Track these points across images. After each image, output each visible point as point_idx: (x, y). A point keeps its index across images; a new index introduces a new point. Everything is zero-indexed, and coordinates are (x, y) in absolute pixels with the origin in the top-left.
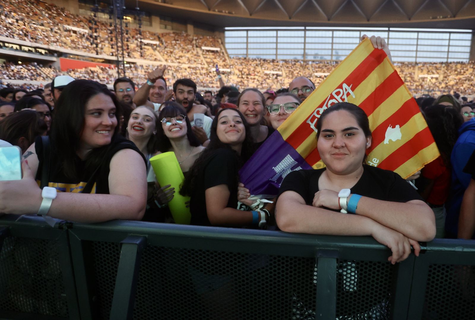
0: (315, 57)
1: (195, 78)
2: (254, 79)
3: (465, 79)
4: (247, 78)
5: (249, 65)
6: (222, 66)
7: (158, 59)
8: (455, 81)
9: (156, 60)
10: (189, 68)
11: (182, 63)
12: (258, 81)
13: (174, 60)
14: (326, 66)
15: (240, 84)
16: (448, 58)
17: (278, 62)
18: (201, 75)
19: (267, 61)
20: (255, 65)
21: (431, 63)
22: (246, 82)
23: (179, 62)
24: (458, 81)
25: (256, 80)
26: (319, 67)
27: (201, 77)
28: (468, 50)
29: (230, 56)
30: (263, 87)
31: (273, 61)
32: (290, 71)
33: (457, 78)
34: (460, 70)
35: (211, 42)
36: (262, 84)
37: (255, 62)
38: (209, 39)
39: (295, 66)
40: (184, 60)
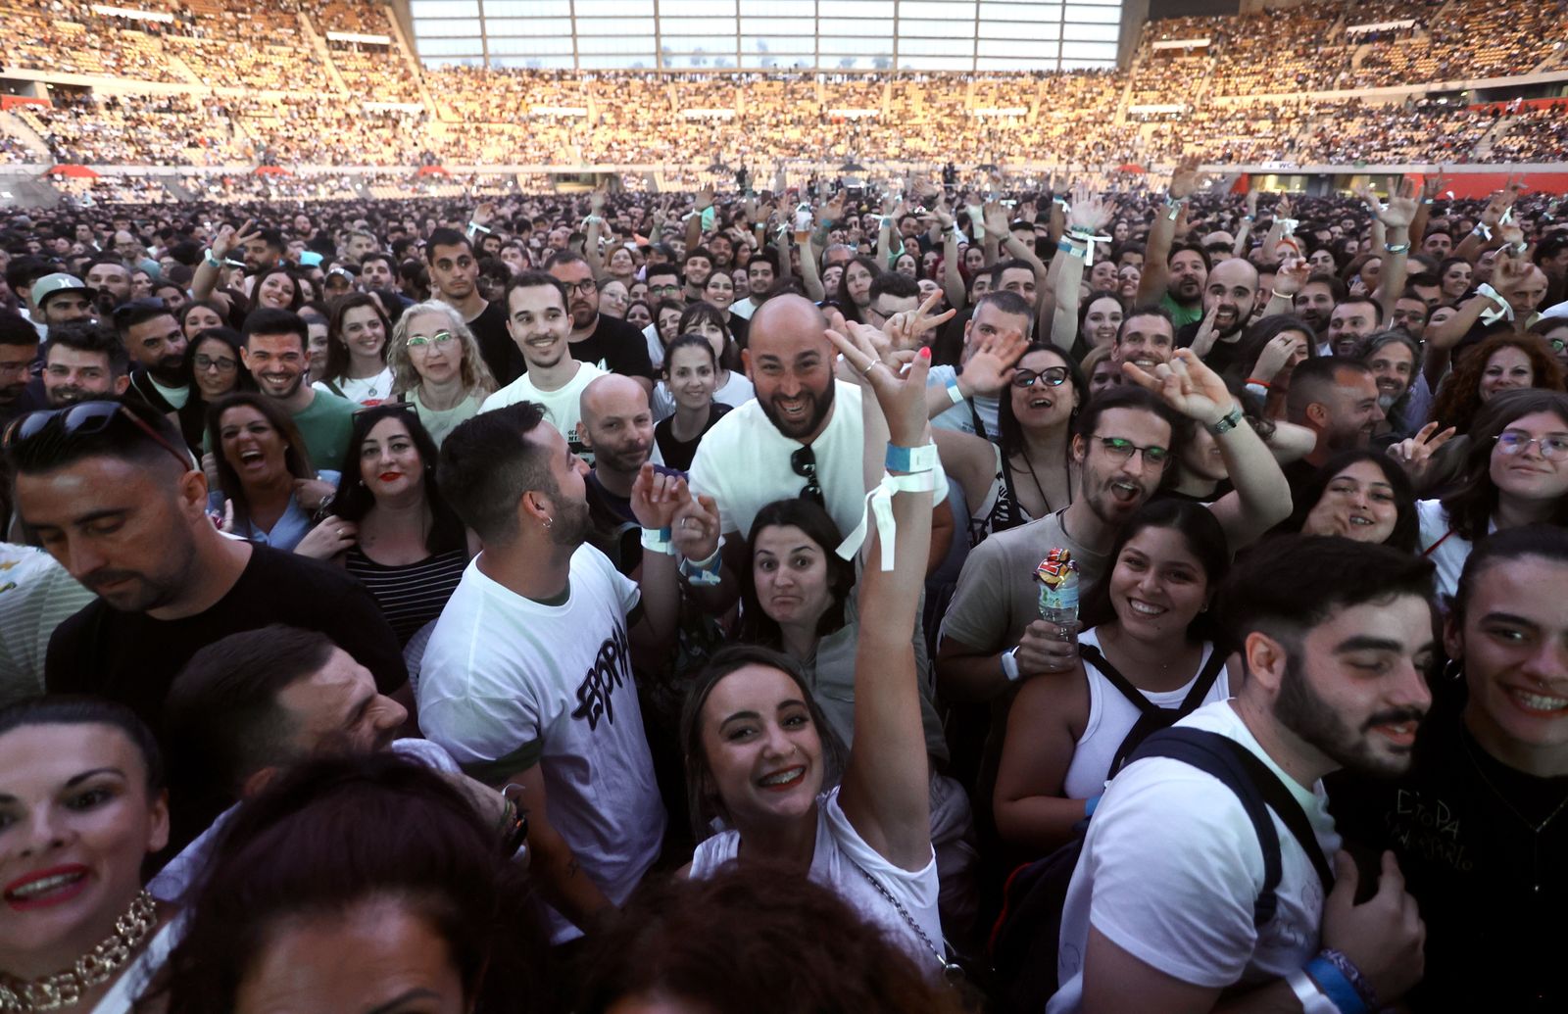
0: (696, 62)
1: (306, 135)
2: (502, 133)
3: (1092, 118)
4: (478, 129)
5: (484, 88)
6: (399, 94)
7: (174, 74)
8: (1068, 125)
9: (163, 77)
10: (285, 102)
11: (260, 89)
12: (512, 138)
13: (232, 77)
14: (718, 88)
15: (454, 150)
16: (1060, 58)
17: (574, 78)
18: (327, 125)
19: (541, 76)
20: (503, 89)
21: (1008, 74)
22: (473, 145)
23: (250, 85)
24: (1074, 125)
25: (505, 138)
26: (698, 91)
27: (325, 133)
28: (1114, 33)
29: (423, 61)
30: (526, 159)
31: (561, 75)
32: (611, 104)
33: (1072, 116)
34: (1084, 93)
35: (361, 15)
36: (523, 148)
37: (504, 79)
38: (352, 7)
39: (626, 90)
40: (269, 76)
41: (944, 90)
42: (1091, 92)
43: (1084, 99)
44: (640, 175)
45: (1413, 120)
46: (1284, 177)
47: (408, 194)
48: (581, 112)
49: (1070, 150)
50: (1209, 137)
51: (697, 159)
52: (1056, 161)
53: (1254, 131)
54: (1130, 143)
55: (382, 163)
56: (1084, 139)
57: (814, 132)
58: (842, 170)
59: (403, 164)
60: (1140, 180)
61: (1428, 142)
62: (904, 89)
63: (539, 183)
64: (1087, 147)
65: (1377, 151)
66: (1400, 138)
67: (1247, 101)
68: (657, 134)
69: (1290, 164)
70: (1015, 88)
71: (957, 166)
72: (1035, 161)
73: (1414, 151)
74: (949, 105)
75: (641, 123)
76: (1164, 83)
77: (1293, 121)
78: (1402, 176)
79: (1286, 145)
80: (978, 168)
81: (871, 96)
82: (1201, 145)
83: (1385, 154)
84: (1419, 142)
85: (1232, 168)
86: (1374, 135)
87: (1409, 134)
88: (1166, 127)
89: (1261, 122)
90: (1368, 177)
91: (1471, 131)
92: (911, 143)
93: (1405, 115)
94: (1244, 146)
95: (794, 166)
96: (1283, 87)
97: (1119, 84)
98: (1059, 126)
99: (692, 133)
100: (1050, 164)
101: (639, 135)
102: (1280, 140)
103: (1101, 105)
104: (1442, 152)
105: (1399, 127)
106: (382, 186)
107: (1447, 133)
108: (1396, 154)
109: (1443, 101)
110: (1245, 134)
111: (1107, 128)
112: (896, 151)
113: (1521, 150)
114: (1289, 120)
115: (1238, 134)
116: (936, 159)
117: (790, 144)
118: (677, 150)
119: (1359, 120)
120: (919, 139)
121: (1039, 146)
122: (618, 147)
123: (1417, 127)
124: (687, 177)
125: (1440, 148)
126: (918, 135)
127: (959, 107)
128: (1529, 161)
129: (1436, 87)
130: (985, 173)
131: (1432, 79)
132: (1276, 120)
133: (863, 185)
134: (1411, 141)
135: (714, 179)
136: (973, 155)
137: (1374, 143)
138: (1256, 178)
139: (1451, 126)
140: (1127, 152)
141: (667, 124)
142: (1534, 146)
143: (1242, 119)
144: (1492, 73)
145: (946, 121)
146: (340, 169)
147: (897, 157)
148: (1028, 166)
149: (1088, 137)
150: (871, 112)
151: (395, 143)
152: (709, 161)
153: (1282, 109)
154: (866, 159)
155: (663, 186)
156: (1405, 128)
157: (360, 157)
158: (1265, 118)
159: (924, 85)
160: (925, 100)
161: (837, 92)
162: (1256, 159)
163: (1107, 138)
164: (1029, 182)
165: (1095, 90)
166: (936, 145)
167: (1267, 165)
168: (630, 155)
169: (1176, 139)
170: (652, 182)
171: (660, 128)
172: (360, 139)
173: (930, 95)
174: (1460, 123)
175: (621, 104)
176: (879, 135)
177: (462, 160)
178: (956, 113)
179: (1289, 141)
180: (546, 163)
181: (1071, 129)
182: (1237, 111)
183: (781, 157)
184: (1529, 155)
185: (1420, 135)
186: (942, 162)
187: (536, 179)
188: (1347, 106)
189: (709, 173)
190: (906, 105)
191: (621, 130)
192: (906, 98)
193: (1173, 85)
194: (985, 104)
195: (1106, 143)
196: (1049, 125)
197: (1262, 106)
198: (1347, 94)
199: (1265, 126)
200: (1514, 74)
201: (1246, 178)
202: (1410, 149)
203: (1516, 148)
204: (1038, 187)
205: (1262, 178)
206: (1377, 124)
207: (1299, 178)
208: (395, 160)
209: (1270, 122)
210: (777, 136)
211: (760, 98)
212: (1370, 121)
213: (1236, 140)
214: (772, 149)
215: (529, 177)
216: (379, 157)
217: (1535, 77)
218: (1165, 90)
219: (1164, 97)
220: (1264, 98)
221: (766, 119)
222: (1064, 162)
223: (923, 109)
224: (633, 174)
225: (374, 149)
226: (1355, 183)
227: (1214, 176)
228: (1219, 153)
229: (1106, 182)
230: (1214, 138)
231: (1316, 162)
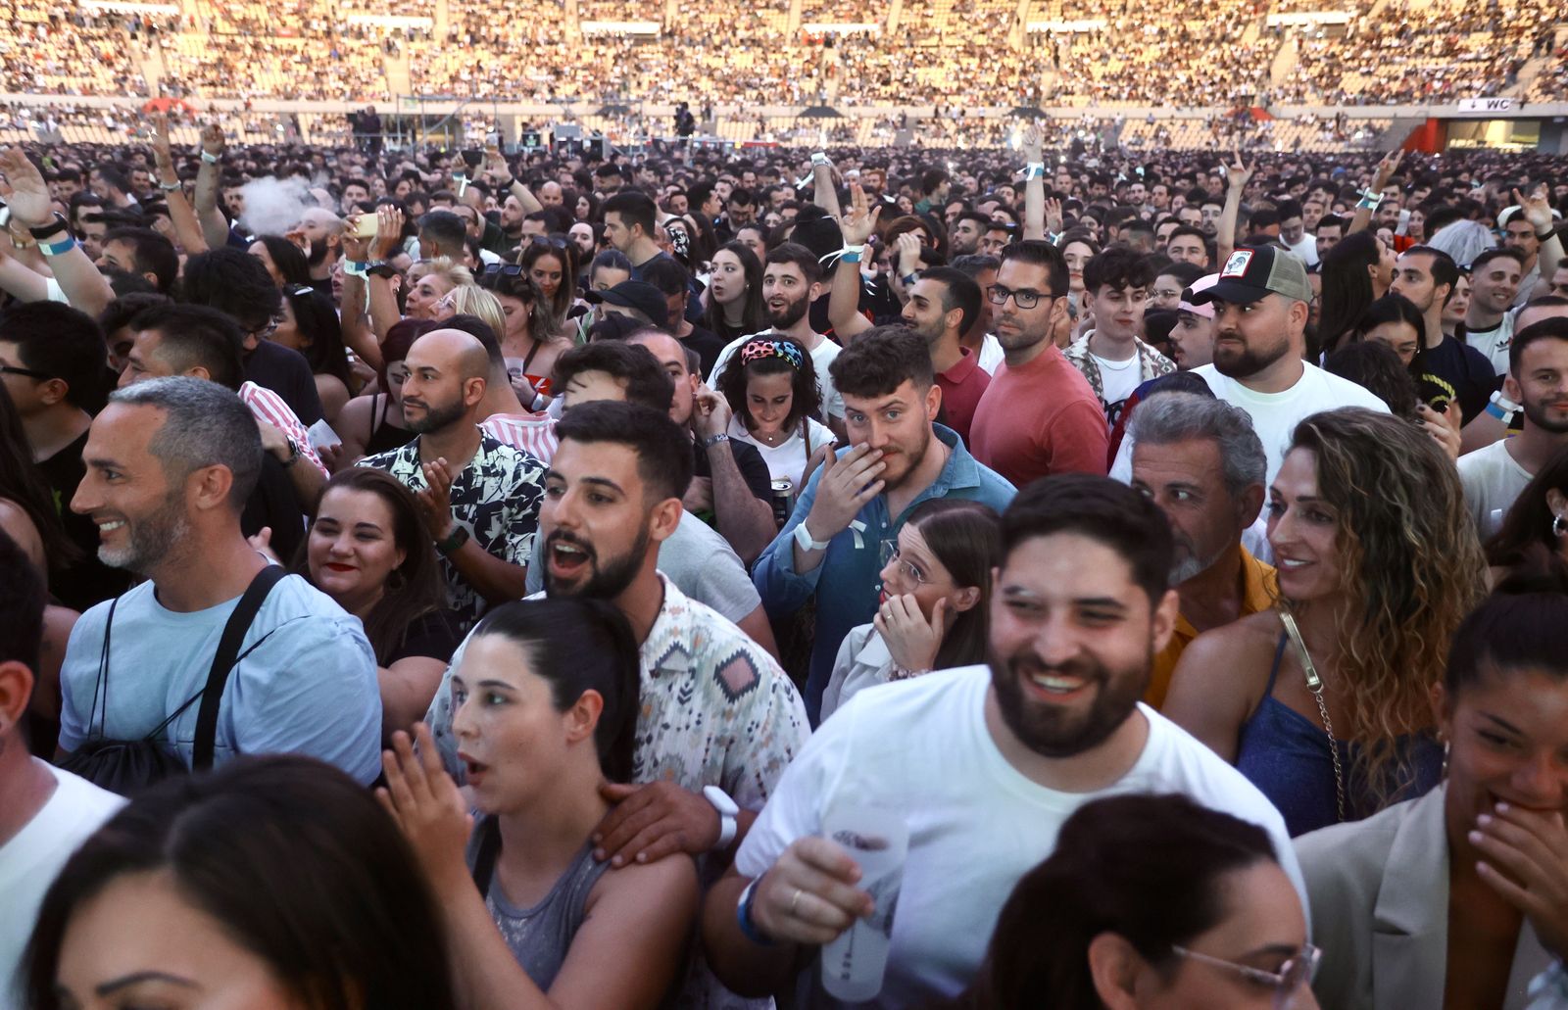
47: (121, 137)
48: (425, 23)
49: (1161, 87)
50: (1385, 61)
51: (585, 97)
53: (1461, 50)
54: (1257, 74)
55: (88, 91)
57: (773, 57)
59: (126, 95)
63: (334, 128)
68: (533, 58)
69: (1507, 102)
72: (1104, 102)
74: (990, 17)
77: (1525, 33)
79: (1506, 72)
80: (1012, 114)
82: (1369, 73)
85: (1412, 109)
89: (1473, 36)
94: (1439, 74)
99: (587, 57)
101: (505, 59)
103: (1224, 15)
106: (82, 125)
110: (1441, 55)
115: (1432, 57)
118: (560, 84)
121: (1115, 79)
126: (931, 63)
127: (1004, 19)
135: (608, 127)
136: (1009, 94)
138: (1451, 126)
141: (551, 43)
143: (1443, 31)
146: (20, 97)
148: (1089, 111)
149: (1193, 63)
150: (870, 27)
151: (121, 64)
154: (845, 99)
157: (53, 82)
158: (1479, 29)
162: (1452, 96)
163: (1224, 65)
166: (957, 78)
167: (1474, 105)
168: (485, 89)
169: (1333, 66)
172: (63, 54)
177: (220, 90)
178: (998, 28)
179: (1512, 65)
180: (351, 99)
181: (1171, 53)
187: (329, 122)
190: (924, 17)
192: (925, 6)
194: (1045, 14)
195: (1222, 72)
196: (1138, 46)
197: (1478, 10)
199: (1478, 42)
201: (1434, 125)
208: (113, 87)
209: (1487, 35)
210: (717, 64)
213: (1427, 64)
215: (319, 118)
216: (87, 81)
224: (481, 117)
225: (82, 69)
227: (1377, 124)
228: (1395, 86)
229: (1208, 135)
230: (1392, 63)
231: (1550, 97)
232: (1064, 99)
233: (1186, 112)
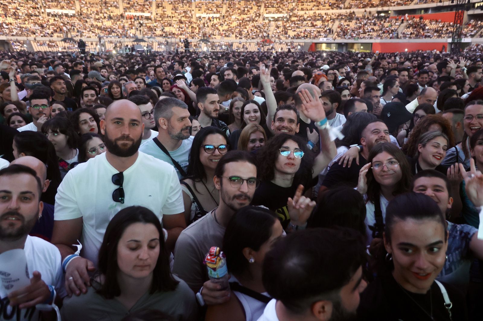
41: (181, 5)
42: (247, 7)
43: (244, 10)
44: (22, 42)
45: (373, 21)
46: (329, 44)
49: (240, 34)
50: (298, 27)
51: (56, 35)
52: (235, 38)
53: (315, 25)
54: (266, 30)
56: (246, 28)
57: (118, 23)
58: (134, 41)
60: (271, 46)
61: (379, 30)
62: (162, 4)
64: (248, 32)
65: (362, 34)
66: (369, 29)
67: (311, 13)
69: (330, 39)
70: (214, 5)
71: (190, 40)
72: (225, 38)
73: (375, 34)
74: (184, 12)
75: (20, 14)
76: (277, 4)
77: (330, 22)
78: (372, 44)
79: (328, 31)
80: (200, 41)
81: (146, 6)
82: (295, 31)
83: (365, 35)
84: (377, 30)
85: (308, 40)
86: (360, 28)
87: (372, 27)
88: (280, 23)
89: (317, 22)
90: (360, 44)
91: (394, 26)
92: (167, 29)
93: (370, 20)
94: (312, 31)
95: (109, 39)
96: (324, 7)
97: (258, 5)
98: (234, 22)
99: (52, 21)
100: (232, 39)
102: (325, 29)
103: (252, 14)
104: (385, 34)
105: (369, 24)
107: (386, 27)
108: (369, 35)
109: (383, 14)
110: (311, 26)
111: (255, 24)
112: (161, 33)
113: (411, 34)
114: (328, 21)
115: (309, 27)
116: (180, 36)
117: (107, 28)
118: (44, 30)
119: (354, 21)
120: (171, 27)
121: (227, 31)
122: (7, 27)
123: (375, 24)
124: (50, 44)
125: (384, 33)
126: (170, 25)
127: (189, 12)
128: (414, 38)
129: (380, 9)
130: (203, 43)
131: (377, 6)
132: (323, 21)
133: (145, 49)
134: (373, 29)
135: (67, 45)
136: (197, 35)
137: (361, 30)
138: (318, 45)
139: (387, 25)
140: (265, 34)
142: (415, 33)
143: (310, 20)
144: (399, 4)
145: (183, 19)
147: (161, 35)
148: (222, 40)
149: (247, 27)
150: (146, 14)
152: (62, 36)
153: (325, 17)
154: (146, 36)
155: (36, 48)
156: (371, 25)
158: (318, 20)
159: (172, 2)
160: (172, 9)
161: (129, 3)
162: (317, 37)
163: (256, 28)
164: (223, 47)
165: (249, 7)
166: (179, 30)
167: (322, 39)
169: (285, 28)
170: (30, 45)
171: (32, 18)
173: (175, 7)
174: (390, 23)
175: (7, 4)
176: (151, 25)
178: (187, 15)
179: (329, 29)
181: (240, 24)
182: (308, 17)
183: (102, 35)
184: (414, 36)
185: (376, 28)
186: (183, 38)
188: (349, 15)
189: (63, 42)
190: (164, 11)
191: (8, 18)
192: (163, 8)
193: (281, 6)
194: (201, 11)
195: (256, 30)
196: (230, 22)
197: (317, 15)
198: (348, 11)
199: (319, 23)
200: (406, 5)
201: (314, 45)
202: (374, 33)
203: (409, 33)
204: (227, 49)
205: (320, 44)
206: (361, 23)
207: (334, 45)
209: (321, 22)
210: (99, 24)
211: (89, 6)
212: (358, 22)
213: (308, 29)
214: (97, 31)
217: (412, 6)
218: (278, 7)
219: (278, 10)
220: (318, 12)
221: (93, 16)
222: (238, 38)
223: (172, 13)
224: (17, 41)
226: (356, 47)
227: (301, 44)
228: (302, 34)
229: (257, 47)
230: (300, 28)
231: (340, 38)
232: (213, 37)
233: (249, 41)
